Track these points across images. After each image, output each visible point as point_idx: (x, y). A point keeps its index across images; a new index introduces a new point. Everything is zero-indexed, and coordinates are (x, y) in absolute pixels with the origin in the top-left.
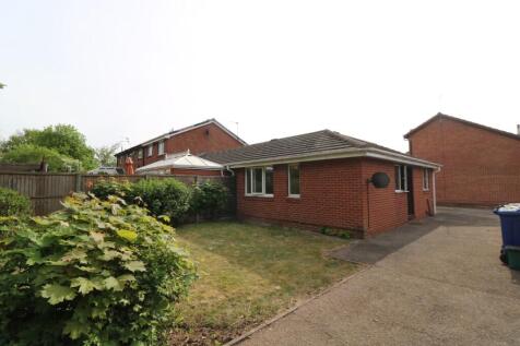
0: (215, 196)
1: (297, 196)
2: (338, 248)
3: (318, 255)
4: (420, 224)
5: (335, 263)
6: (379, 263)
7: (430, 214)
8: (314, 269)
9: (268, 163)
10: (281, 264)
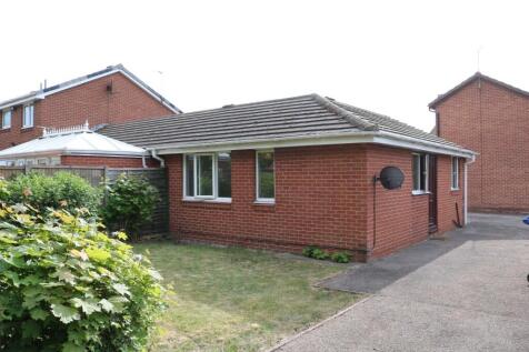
0: (136, 201)
1: (271, 201)
2: (332, 275)
3: (304, 286)
4: (443, 239)
5: (328, 295)
6: (384, 291)
7: (458, 224)
8: (300, 302)
9: (223, 148)
10: (255, 298)
